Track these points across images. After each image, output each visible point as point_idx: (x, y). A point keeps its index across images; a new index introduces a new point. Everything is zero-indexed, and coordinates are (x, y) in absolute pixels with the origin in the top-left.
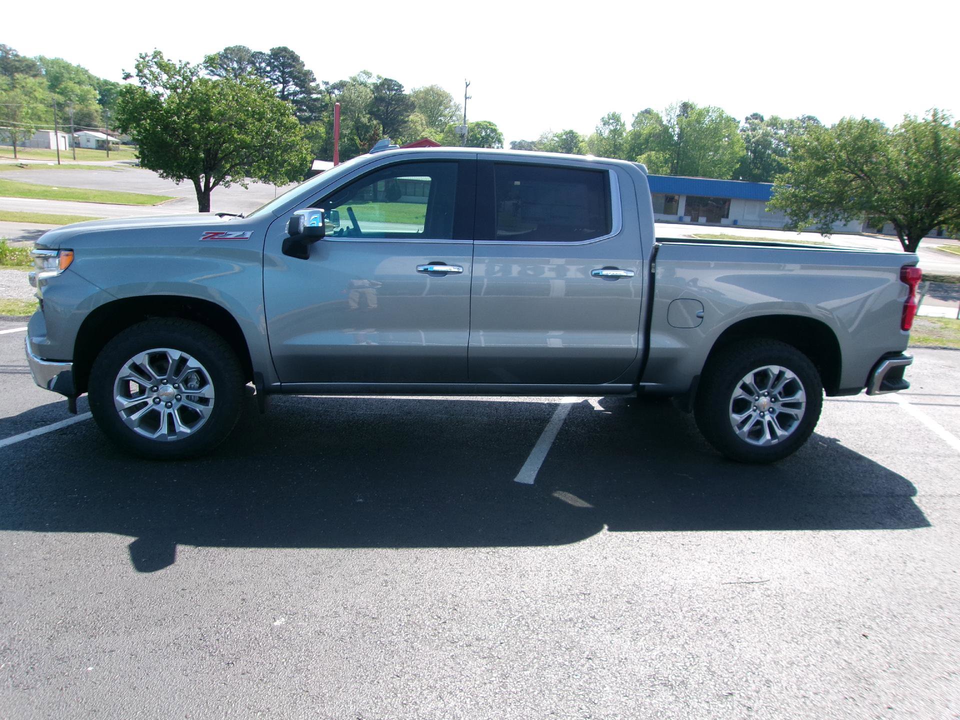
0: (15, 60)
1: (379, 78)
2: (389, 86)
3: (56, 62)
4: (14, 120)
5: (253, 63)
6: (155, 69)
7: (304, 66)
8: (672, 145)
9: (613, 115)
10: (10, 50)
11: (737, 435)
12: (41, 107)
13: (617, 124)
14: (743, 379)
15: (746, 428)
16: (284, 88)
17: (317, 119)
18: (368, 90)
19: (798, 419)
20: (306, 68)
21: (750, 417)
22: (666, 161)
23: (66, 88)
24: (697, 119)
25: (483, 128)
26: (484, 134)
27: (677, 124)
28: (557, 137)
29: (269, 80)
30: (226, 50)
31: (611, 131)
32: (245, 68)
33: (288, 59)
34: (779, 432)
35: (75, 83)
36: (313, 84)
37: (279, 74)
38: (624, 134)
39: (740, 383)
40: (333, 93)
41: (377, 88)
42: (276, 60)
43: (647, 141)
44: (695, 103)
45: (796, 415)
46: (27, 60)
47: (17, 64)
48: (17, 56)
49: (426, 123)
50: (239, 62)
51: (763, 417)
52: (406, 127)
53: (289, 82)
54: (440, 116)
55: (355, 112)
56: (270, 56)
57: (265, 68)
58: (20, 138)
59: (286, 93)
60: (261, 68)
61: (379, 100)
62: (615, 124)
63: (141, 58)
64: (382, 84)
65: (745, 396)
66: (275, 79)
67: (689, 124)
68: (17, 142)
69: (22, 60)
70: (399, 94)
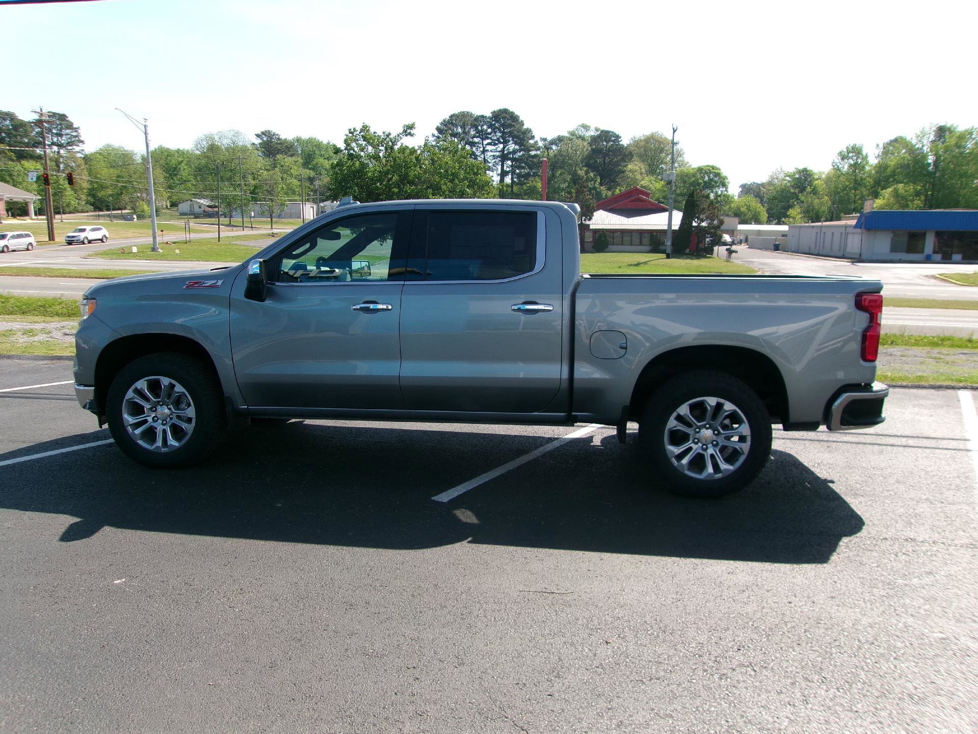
0: (277, 143)
1: (597, 130)
2: (606, 137)
3: (310, 141)
4: (272, 195)
5: (476, 127)
6: (362, 142)
7: (523, 124)
8: (925, 175)
9: (853, 148)
10: (274, 134)
11: (675, 467)
12: (295, 182)
13: (858, 157)
14: (677, 410)
15: (685, 461)
16: (504, 148)
17: (535, 175)
18: (585, 144)
19: (743, 453)
20: (525, 127)
21: (690, 449)
22: (917, 194)
23: (317, 164)
24: (956, 143)
25: (706, 173)
26: (707, 178)
27: (931, 151)
28: (789, 176)
29: (489, 141)
30: (451, 116)
31: (851, 166)
32: (469, 132)
33: (508, 120)
34: (724, 466)
35: (324, 159)
36: (531, 142)
37: (500, 134)
38: (867, 168)
39: (675, 414)
40: (552, 149)
41: (594, 139)
42: (497, 121)
43: (893, 174)
44: (955, 125)
45: (741, 449)
46: (287, 142)
47: (279, 147)
48: (279, 139)
49: (646, 171)
50: (463, 127)
51: (706, 450)
52: (623, 177)
53: (509, 141)
54: (662, 163)
55: (571, 165)
56: (491, 118)
57: (486, 130)
58: (276, 211)
59: (506, 152)
60: (482, 130)
61: (596, 152)
62: (855, 158)
63: (350, 133)
64: (599, 137)
65: (681, 427)
66: (495, 140)
67: (946, 150)
68: (274, 215)
69: (282, 143)
70: (616, 145)
